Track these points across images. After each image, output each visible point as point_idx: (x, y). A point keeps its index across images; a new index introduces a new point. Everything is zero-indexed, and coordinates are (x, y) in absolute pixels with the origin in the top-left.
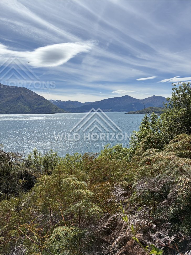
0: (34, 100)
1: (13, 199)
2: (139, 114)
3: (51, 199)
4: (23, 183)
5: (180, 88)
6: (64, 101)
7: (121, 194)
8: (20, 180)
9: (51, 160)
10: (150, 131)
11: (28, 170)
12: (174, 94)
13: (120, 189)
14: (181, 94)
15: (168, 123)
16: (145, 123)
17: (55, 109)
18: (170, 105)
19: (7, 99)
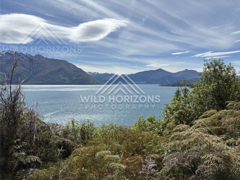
0: (73, 72)
1: (51, 168)
2: (172, 86)
3: (86, 170)
4: (61, 152)
5: (211, 63)
6: (101, 73)
7: (152, 167)
8: (58, 149)
9: (87, 129)
10: (182, 104)
11: (66, 140)
12: (206, 69)
13: (151, 162)
14: (212, 69)
15: (200, 97)
16: (177, 96)
17: (92, 81)
18: (201, 79)
19: (48, 71)
